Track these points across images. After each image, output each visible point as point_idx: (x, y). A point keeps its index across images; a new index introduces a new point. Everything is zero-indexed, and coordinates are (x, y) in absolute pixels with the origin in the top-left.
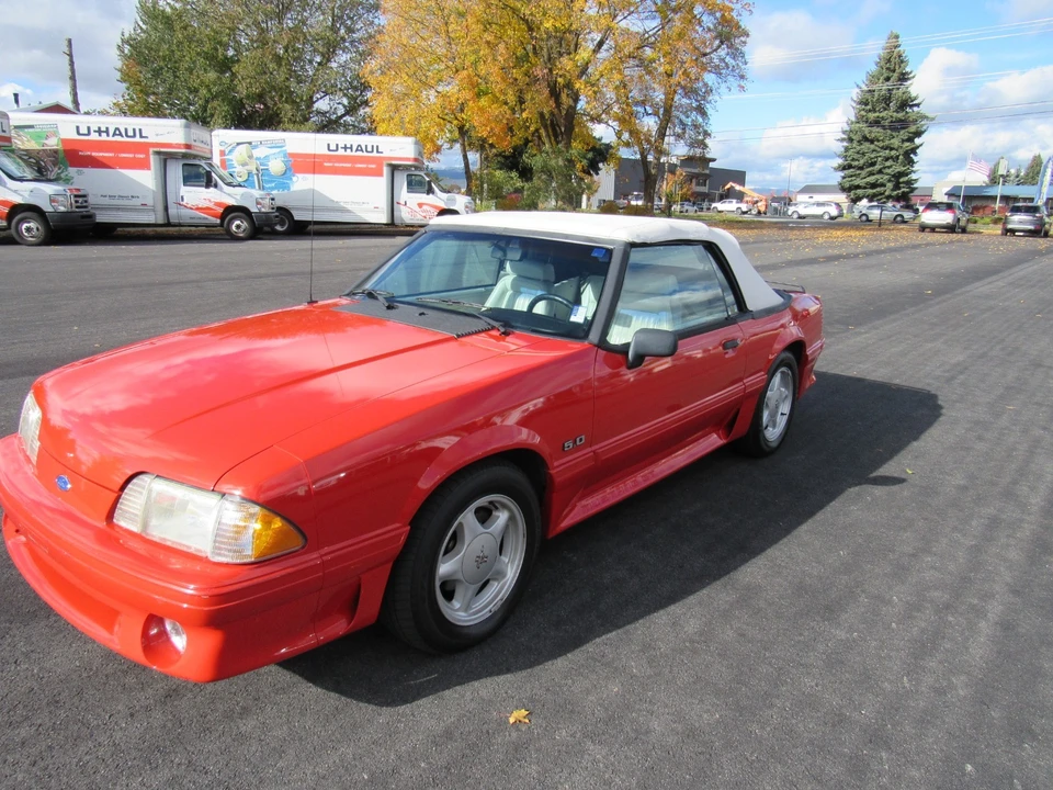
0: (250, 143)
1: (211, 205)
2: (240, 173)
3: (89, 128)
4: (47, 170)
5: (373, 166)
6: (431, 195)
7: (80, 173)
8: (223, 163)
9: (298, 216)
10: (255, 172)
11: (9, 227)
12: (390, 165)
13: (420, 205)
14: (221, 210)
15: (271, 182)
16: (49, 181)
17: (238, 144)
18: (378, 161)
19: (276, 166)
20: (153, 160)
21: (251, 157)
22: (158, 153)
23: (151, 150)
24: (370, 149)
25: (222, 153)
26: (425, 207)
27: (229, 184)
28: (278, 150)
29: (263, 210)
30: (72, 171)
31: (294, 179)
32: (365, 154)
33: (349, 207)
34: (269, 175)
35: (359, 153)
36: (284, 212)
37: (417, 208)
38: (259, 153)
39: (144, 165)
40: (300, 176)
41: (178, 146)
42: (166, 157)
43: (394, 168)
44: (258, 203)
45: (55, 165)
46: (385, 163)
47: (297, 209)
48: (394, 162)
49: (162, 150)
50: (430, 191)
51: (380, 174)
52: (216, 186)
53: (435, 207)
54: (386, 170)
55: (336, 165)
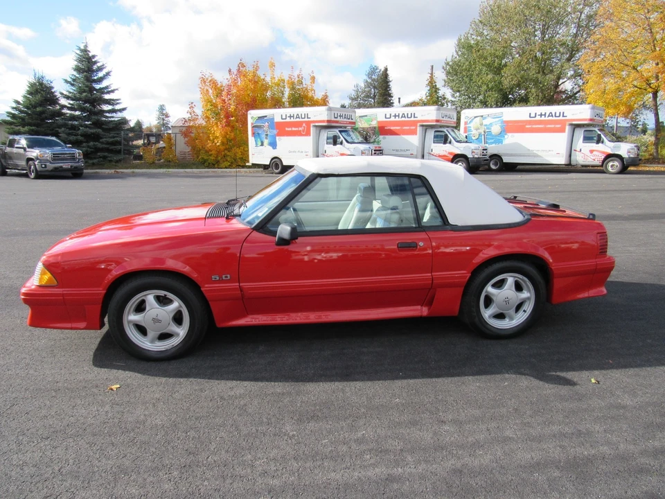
0: (482, 116)
1: (446, 154)
2: (474, 133)
3: (391, 115)
4: (370, 137)
5: (559, 126)
6: (600, 144)
7: (384, 138)
8: (465, 128)
9: (506, 160)
10: (483, 133)
12: (571, 125)
13: (591, 151)
14: (452, 156)
15: (492, 139)
16: (368, 143)
17: (475, 117)
18: (563, 123)
19: (496, 129)
20: (419, 130)
21: (481, 124)
22: (422, 126)
23: (419, 124)
24: (558, 115)
25: (466, 123)
26: (594, 153)
28: (498, 119)
29: (476, 156)
30: (381, 137)
31: (506, 136)
32: (554, 118)
33: (539, 153)
34: (491, 135)
35: (550, 118)
36: (496, 157)
37: (589, 154)
38: (486, 122)
39: (413, 132)
40: (510, 134)
41: (433, 121)
42: (426, 128)
43: (576, 127)
44: (473, 152)
45: (374, 134)
46: (568, 123)
47: (507, 155)
48: (574, 123)
49: (424, 124)
50: (599, 141)
51: (562, 130)
52: (450, 143)
53: (603, 153)
54: (567, 128)
55: (534, 126)
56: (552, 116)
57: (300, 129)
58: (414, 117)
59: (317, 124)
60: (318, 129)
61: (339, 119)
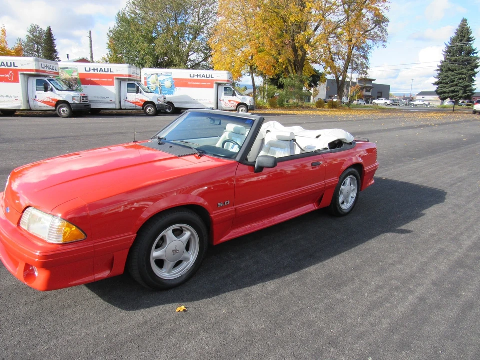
0: (157, 74)
2: (153, 87)
3: (90, 69)
4: (73, 86)
5: (209, 84)
6: (235, 97)
7: (86, 88)
8: (146, 83)
9: (176, 106)
10: (159, 87)
11: (56, 110)
12: (217, 83)
13: (230, 101)
14: (143, 103)
15: (166, 91)
16: (73, 91)
17: (152, 75)
18: (212, 82)
19: (168, 84)
20: (116, 82)
21: (157, 80)
22: (118, 79)
23: (115, 78)
24: (208, 76)
25: (146, 79)
26: (232, 102)
27: (147, 92)
28: (168, 77)
29: (161, 103)
30: (83, 86)
31: (175, 90)
32: (206, 79)
33: (200, 102)
34: (165, 88)
35: (204, 78)
36: (170, 104)
37: (228, 103)
38: (161, 78)
39: (112, 84)
40: (178, 88)
41: (126, 76)
42: (121, 80)
43: (219, 85)
44: (158, 100)
45: (76, 84)
46: (215, 82)
47: (176, 102)
48: (219, 82)
49: (119, 77)
50: (234, 95)
51: (212, 87)
52: (141, 93)
53: (236, 102)
54: (215, 86)
55: (194, 83)
56: (205, 77)
57: (7, 76)
58: (111, 72)
59: (25, 73)
60: (26, 77)
61: (45, 69)
